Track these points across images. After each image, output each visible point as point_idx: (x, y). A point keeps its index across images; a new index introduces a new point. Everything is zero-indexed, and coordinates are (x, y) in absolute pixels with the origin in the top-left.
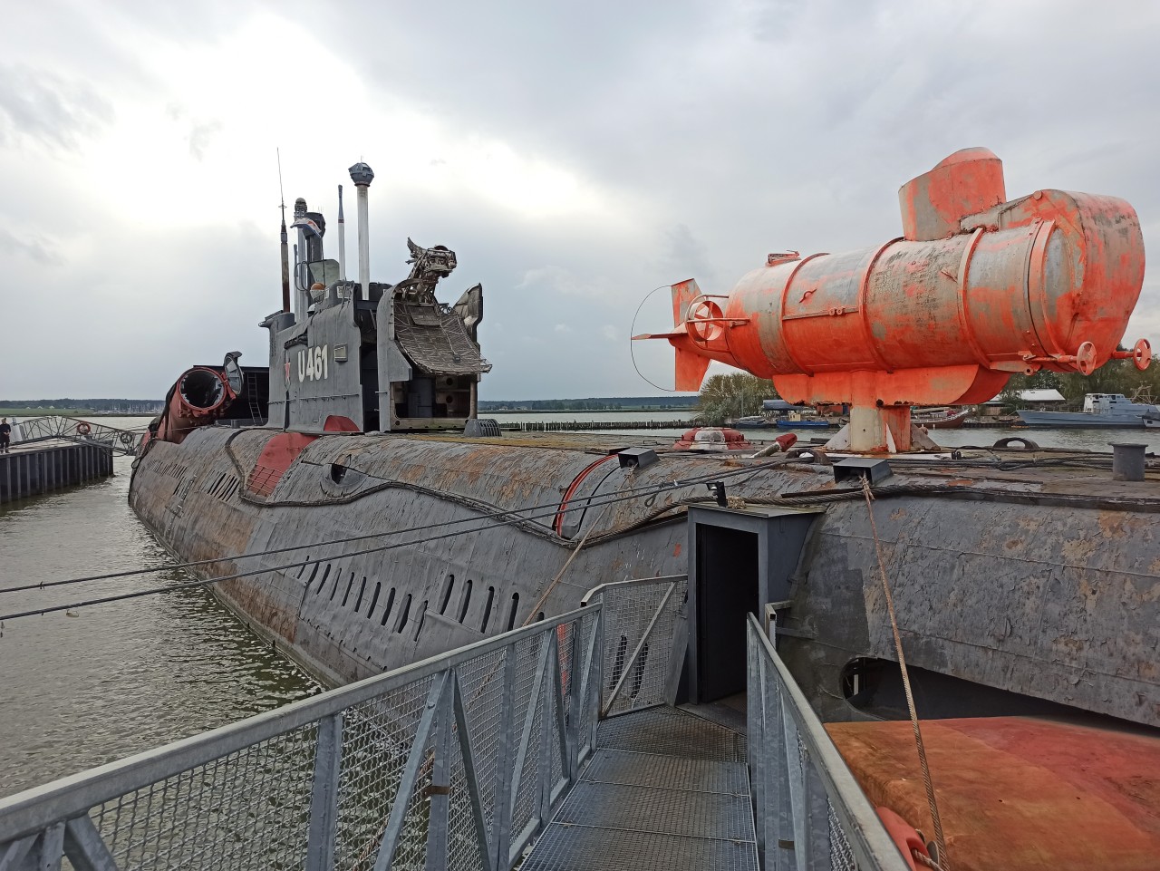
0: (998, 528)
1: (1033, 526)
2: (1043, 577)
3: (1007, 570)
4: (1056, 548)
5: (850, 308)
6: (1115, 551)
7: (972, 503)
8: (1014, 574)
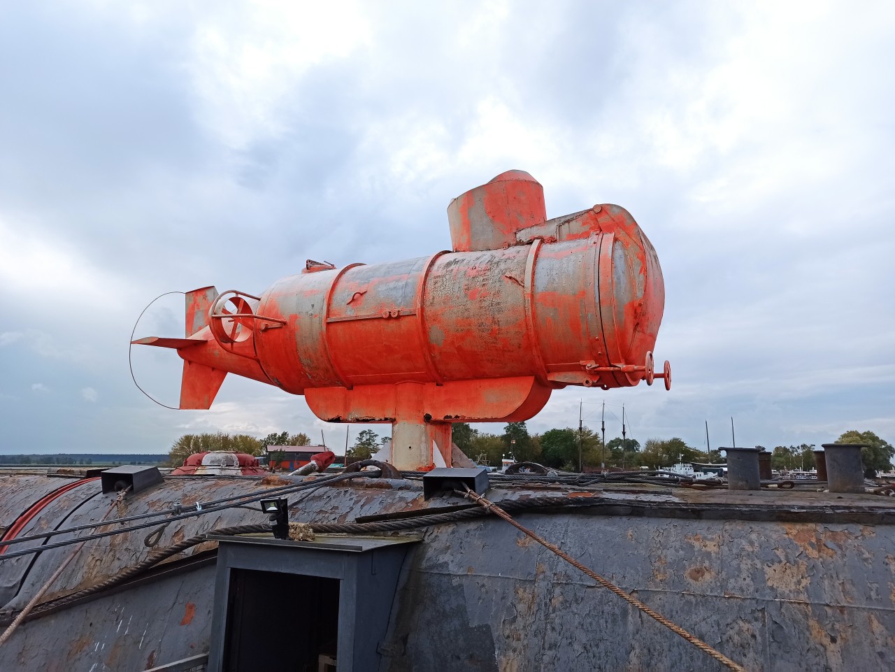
0: (669, 552)
1: (711, 547)
2: (756, 620)
3: (702, 612)
4: (756, 576)
5: (406, 311)
6: (835, 576)
7: (617, 519)
8: (714, 618)
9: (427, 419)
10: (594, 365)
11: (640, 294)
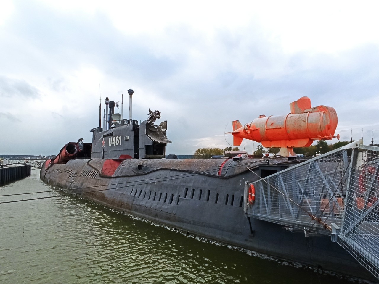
9: (287, 147)
10: (320, 137)
11: (329, 123)
